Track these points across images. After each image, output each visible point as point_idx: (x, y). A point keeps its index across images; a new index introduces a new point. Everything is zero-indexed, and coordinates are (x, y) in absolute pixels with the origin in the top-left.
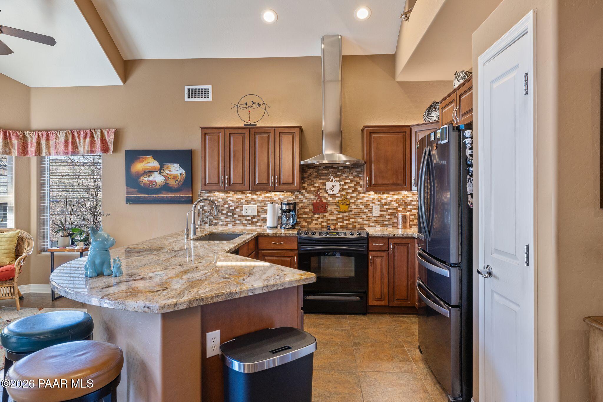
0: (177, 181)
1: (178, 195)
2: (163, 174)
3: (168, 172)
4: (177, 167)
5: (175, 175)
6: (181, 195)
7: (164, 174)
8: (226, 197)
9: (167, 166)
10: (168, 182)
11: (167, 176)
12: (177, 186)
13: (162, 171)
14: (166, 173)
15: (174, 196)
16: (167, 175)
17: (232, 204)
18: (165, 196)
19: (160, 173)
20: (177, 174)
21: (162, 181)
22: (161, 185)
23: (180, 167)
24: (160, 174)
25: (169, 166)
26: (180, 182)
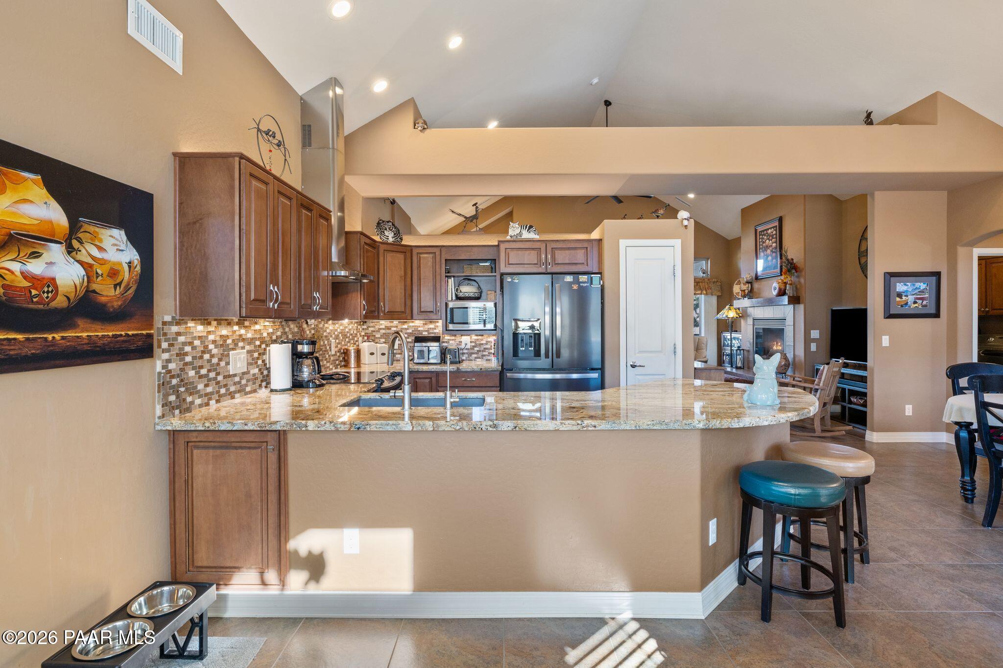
0: (120, 284)
1: (123, 333)
2: (80, 257)
3: (95, 252)
4: (119, 238)
5: (114, 263)
6: (130, 333)
7: (83, 256)
8: (205, 334)
9: (92, 229)
10: (94, 286)
11: (91, 266)
12: (120, 303)
13: (75, 244)
14: (90, 255)
15: (110, 334)
16: (90, 261)
17: (215, 351)
18: (84, 335)
19: (70, 250)
20: (120, 264)
21: (77, 283)
22: (72, 296)
23: (129, 243)
24: (69, 253)
25: (97, 230)
26: (127, 288)
